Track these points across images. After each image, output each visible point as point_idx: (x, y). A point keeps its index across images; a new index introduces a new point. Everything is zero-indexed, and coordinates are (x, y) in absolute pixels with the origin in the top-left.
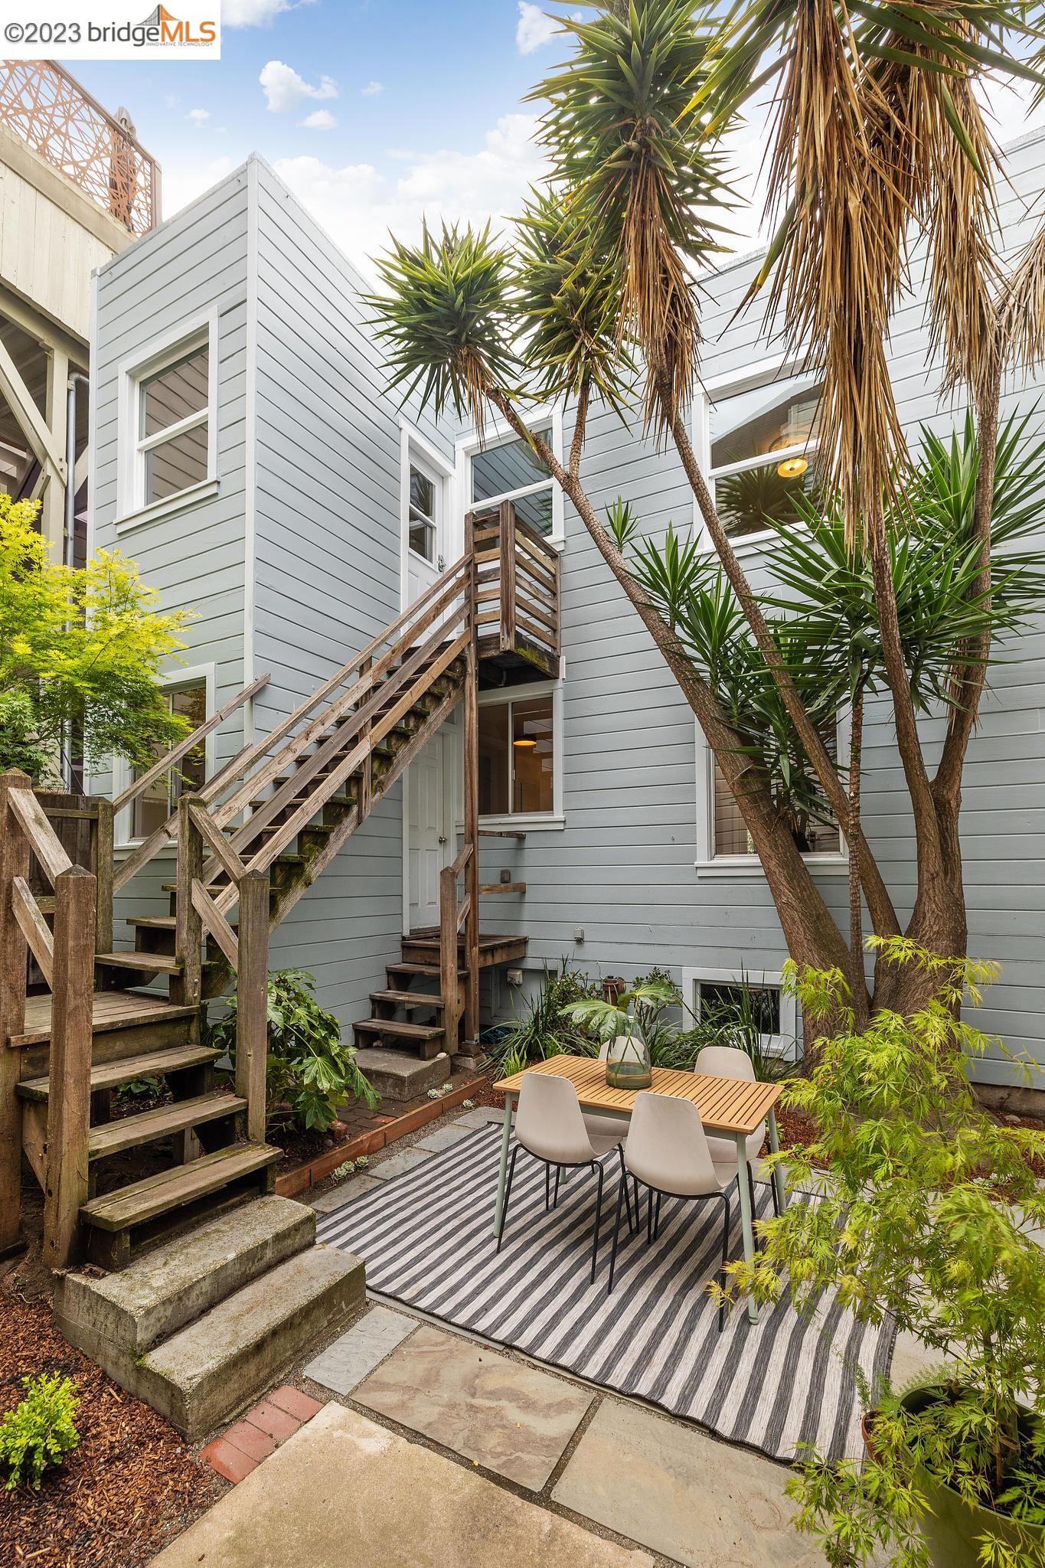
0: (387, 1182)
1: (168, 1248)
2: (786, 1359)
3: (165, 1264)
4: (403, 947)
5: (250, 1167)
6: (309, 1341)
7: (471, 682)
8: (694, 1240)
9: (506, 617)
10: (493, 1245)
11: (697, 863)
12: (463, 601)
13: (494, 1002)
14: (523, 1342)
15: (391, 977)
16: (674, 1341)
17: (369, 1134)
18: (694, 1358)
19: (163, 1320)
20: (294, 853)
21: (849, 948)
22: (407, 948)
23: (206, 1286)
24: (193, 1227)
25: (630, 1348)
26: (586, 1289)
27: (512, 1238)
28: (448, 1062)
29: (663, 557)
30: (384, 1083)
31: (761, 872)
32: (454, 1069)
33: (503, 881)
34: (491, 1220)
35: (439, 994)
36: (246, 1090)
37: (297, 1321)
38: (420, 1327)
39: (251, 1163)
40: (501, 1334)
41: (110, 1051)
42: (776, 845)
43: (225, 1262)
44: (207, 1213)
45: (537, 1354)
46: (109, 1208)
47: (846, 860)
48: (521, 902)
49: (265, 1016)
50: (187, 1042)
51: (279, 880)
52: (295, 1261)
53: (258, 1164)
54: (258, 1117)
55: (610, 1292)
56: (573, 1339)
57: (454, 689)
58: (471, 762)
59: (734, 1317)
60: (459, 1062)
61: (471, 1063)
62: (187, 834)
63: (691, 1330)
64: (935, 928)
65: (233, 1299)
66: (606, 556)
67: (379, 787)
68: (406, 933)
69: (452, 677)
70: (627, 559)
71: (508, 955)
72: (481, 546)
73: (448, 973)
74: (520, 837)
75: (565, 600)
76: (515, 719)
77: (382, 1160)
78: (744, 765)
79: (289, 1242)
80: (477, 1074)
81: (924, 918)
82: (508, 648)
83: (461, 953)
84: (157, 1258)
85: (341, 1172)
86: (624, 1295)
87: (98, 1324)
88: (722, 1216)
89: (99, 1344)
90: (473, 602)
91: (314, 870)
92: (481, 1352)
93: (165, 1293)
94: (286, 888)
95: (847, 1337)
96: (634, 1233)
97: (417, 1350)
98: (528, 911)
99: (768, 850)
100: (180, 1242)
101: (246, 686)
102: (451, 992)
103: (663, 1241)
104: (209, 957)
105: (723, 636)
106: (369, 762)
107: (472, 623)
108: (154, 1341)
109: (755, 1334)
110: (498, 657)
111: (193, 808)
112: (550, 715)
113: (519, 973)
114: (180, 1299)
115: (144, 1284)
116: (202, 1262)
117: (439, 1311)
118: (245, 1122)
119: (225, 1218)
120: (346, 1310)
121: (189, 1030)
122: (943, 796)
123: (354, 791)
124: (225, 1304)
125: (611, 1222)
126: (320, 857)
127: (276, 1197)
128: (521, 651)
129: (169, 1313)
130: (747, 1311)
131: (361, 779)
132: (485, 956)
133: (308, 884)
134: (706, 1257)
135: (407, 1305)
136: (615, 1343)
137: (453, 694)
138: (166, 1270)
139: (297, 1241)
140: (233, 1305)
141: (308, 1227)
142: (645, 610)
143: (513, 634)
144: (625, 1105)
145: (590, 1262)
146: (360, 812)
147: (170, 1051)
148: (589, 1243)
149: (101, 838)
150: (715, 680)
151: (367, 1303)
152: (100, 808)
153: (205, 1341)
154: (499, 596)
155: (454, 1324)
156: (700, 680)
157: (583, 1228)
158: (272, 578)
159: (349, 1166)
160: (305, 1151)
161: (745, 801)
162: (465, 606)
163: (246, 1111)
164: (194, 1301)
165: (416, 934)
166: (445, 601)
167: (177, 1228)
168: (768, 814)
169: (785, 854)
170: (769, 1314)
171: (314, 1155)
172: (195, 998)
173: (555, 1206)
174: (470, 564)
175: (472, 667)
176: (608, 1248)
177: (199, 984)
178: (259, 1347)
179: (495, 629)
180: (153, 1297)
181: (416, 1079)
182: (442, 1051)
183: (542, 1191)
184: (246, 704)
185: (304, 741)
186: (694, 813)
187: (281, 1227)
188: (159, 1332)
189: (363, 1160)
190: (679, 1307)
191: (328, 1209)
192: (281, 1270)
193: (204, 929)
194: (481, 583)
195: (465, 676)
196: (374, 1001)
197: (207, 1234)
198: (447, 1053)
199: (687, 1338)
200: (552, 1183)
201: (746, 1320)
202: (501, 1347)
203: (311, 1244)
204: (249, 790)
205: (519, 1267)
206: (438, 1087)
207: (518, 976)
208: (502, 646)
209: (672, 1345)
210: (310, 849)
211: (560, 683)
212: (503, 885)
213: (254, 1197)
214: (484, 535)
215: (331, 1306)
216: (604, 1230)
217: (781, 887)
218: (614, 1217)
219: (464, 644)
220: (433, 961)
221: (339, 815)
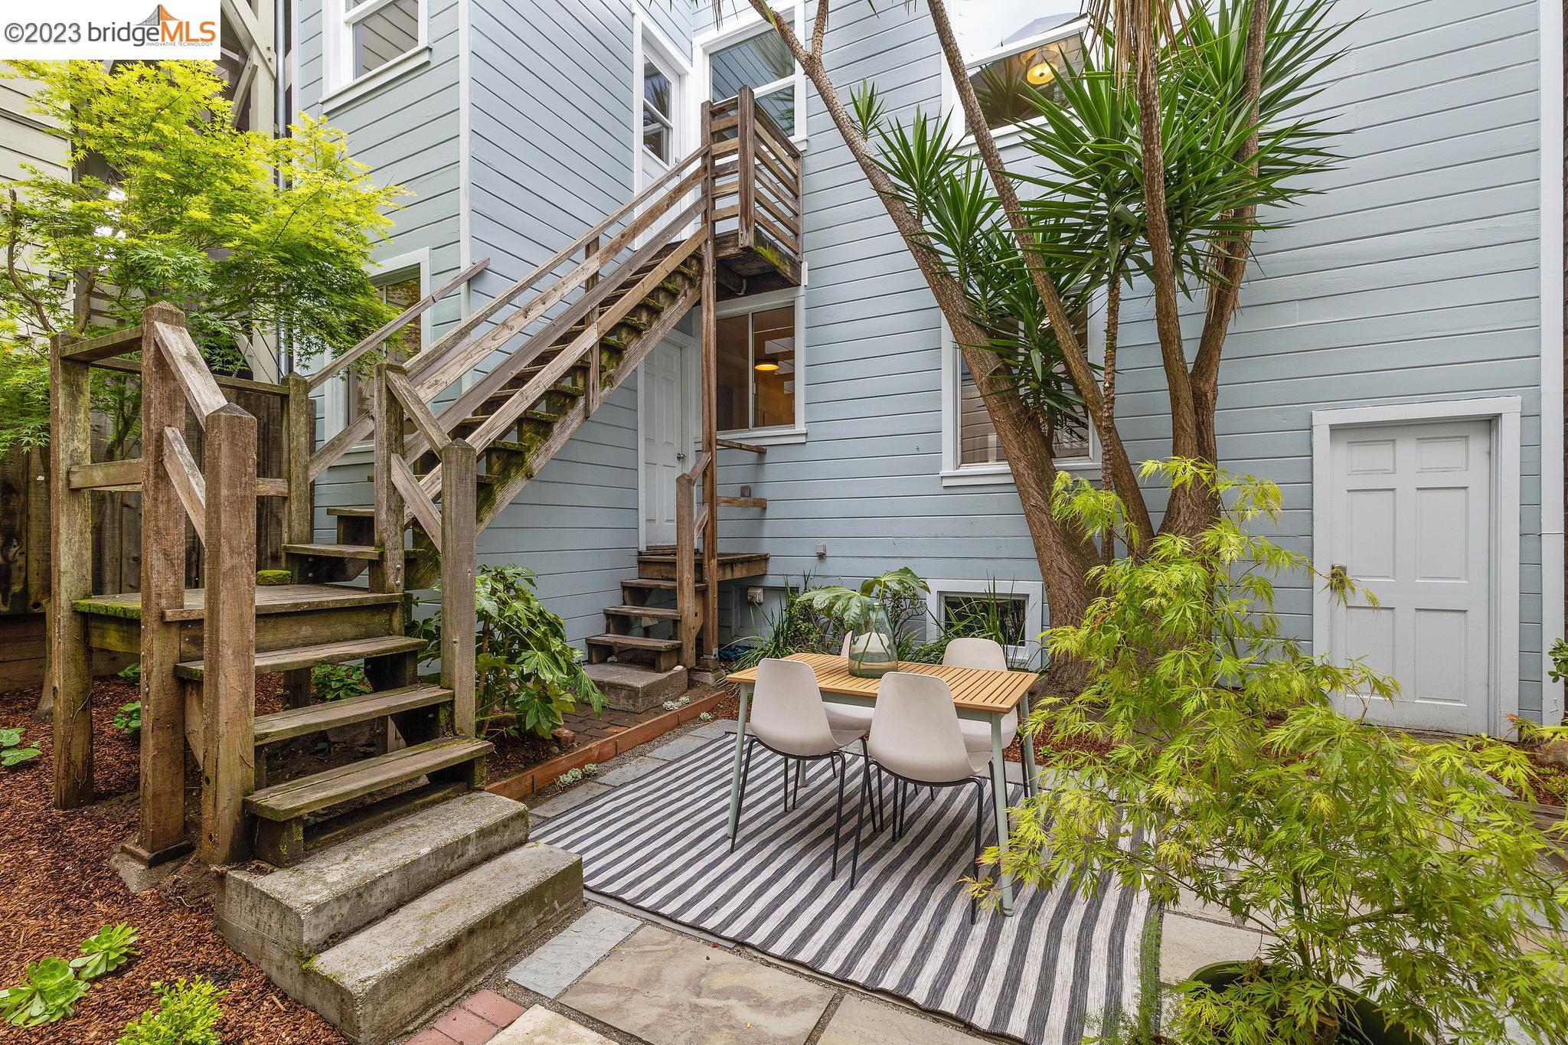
0: (615, 788)
1: (352, 843)
2: (1045, 949)
3: (346, 859)
4: (640, 562)
5: (453, 759)
6: (515, 942)
7: (709, 283)
8: (942, 836)
9: (745, 211)
10: (728, 844)
11: (943, 473)
12: (699, 195)
13: (735, 621)
14: (756, 939)
15: (626, 592)
16: (922, 935)
17: (599, 742)
18: (945, 951)
19: (338, 919)
20: (512, 439)
21: (1100, 552)
22: (644, 562)
23: (393, 882)
24: (385, 822)
25: (874, 943)
26: (827, 885)
27: (747, 839)
28: (685, 676)
29: (911, 140)
30: (617, 695)
31: (1011, 480)
32: (692, 684)
33: (743, 495)
34: (726, 822)
35: (675, 607)
36: (452, 681)
37: (499, 919)
38: (642, 926)
39: (454, 755)
40: (732, 931)
41: (294, 636)
42: (1025, 447)
43: (416, 857)
44: (402, 808)
45: (771, 950)
46: (279, 797)
47: (1099, 464)
48: (762, 518)
49: (472, 603)
50: (389, 632)
51: (496, 468)
52: (504, 859)
53: (462, 756)
54: (466, 709)
55: (852, 888)
56: (812, 935)
57: (690, 288)
58: (708, 367)
59: (987, 907)
60: (697, 677)
61: (709, 678)
62: (384, 403)
63: (941, 923)
64: (1191, 524)
65: (426, 897)
66: (850, 143)
67: (609, 380)
68: (643, 548)
69: (688, 273)
70: (872, 146)
71: (748, 571)
72: (718, 136)
73: (685, 584)
74: (761, 451)
75: (808, 203)
76: (756, 337)
77: (612, 768)
78: (992, 363)
79: (497, 838)
80: (716, 688)
81: (1179, 514)
82: (747, 244)
83: (699, 566)
84: (339, 853)
85: (566, 778)
86: (868, 891)
87: (262, 925)
88: (975, 806)
89: (263, 947)
90: (710, 197)
91: (537, 461)
92: (708, 950)
93: (340, 888)
94: (505, 477)
95: (1109, 925)
96: (877, 832)
97: (637, 950)
98: (769, 528)
99: (1017, 452)
100: (367, 836)
101: (462, 270)
102: (688, 605)
103: (908, 839)
104: (416, 543)
105: (973, 227)
106: (596, 351)
107: (709, 218)
108: (325, 942)
109: (1011, 927)
110: (737, 254)
111: (391, 374)
112: (790, 333)
113: (760, 591)
114: (360, 895)
115: (316, 880)
116: (390, 856)
117: (664, 910)
118: (452, 714)
119: (423, 814)
120: (559, 910)
121: (391, 620)
122: (1199, 388)
123: (580, 382)
124: (416, 903)
125: (853, 822)
126: (543, 449)
127: (484, 794)
128: (761, 249)
129: (345, 910)
130: (1001, 902)
131: (588, 369)
132: (724, 570)
133: (529, 476)
134: (954, 853)
135: (629, 904)
136: (858, 938)
137: (689, 293)
138: (347, 865)
139: (506, 838)
140: (425, 904)
141: (519, 823)
142: (891, 200)
143: (752, 230)
144: (870, 690)
145: (830, 860)
146: (587, 405)
147: (368, 640)
148: (830, 842)
149: (293, 417)
150: (965, 276)
151: (585, 904)
152: (291, 383)
153: (388, 941)
154: (737, 189)
155: (680, 923)
156: (947, 274)
157: (823, 827)
158: (488, 154)
159: (577, 773)
160: (528, 758)
161: (993, 401)
162: (701, 200)
163: (452, 703)
164: (378, 899)
165: (652, 550)
166: (680, 191)
167: (365, 822)
168: (1017, 414)
169: (1034, 455)
170: (1024, 906)
171: (537, 761)
172: (398, 585)
173: (794, 807)
174: (707, 155)
175: (709, 266)
176: (850, 846)
177: (402, 572)
178: (452, 946)
179: (732, 225)
180: (325, 892)
181: (650, 691)
182: (678, 664)
183: (781, 794)
184: (463, 286)
185: (522, 318)
186: (940, 421)
187: (486, 822)
188: (332, 932)
189: (591, 767)
190: (928, 901)
191: (550, 815)
192: (487, 867)
193: (407, 511)
194: (718, 176)
195: (702, 276)
196: (608, 615)
197: (400, 829)
198: (684, 666)
199: (937, 931)
200: (791, 787)
201: (1000, 914)
202: (731, 945)
203: (522, 843)
204: (458, 364)
205: (754, 865)
206: (675, 699)
207: (758, 594)
208: (741, 242)
209: (920, 939)
210: (531, 438)
211: (802, 290)
212: (742, 499)
213: (458, 794)
214: (721, 123)
215: (541, 905)
216: (844, 830)
217: (1030, 490)
218: (856, 817)
219: (701, 240)
220: (670, 576)
221: (563, 405)
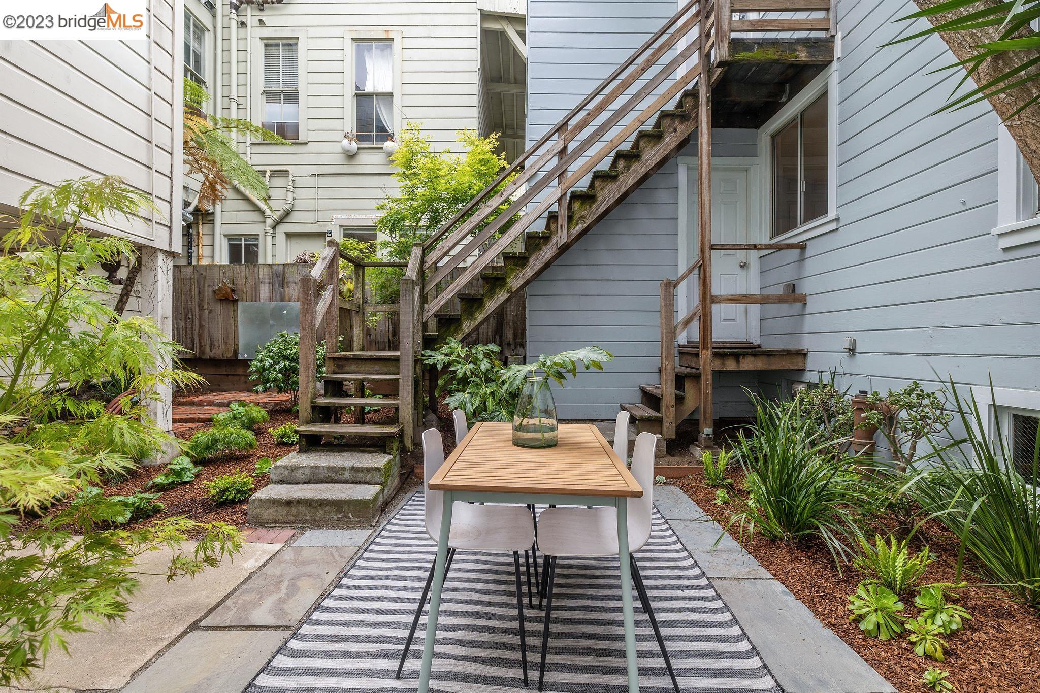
5: (370, 433)
11: (999, 229)
19: (283, 475)
23: (307, 471)
37: (314, 504)
38: (357, 546)
39: (373, 431)
48: (801, 313)
51: (485, 289)
53: (375, 433)
57: (682, 123)
67: (581, 220)
74: (802, 247)
90: (702, 35)
91: (516, 282)
92: (336, 571)
93: (287, 464)
94: (492, 294)
106: (564, 203)
107: (702, 55)
108: (279, 482)
113: (801, 385)
114: (292, 470)
120: (353, 520)
123: (553, 227)
126: (521, 274)
128: (743, 55)
129: (286, 473)
132: (722, 360)
133: (509, 292)
135: (377, 537)
137: (682, 127)
139: (368, 477)
141: (377, 473)
143: (725, 44)
146: (558, 241)
151: (372, 526)
155: (361, 555)
163: (399, 409)
164: (300, 475)
172: (419, 351)
178: (288, 503)
180: (283, 463)
188: (281, 479)
195: (698, 108)
196: (642, 391)
198: (663, 435)
211: (834, 65)
213: (381, 452)
215: (341, 511)
221: (538, 245)
